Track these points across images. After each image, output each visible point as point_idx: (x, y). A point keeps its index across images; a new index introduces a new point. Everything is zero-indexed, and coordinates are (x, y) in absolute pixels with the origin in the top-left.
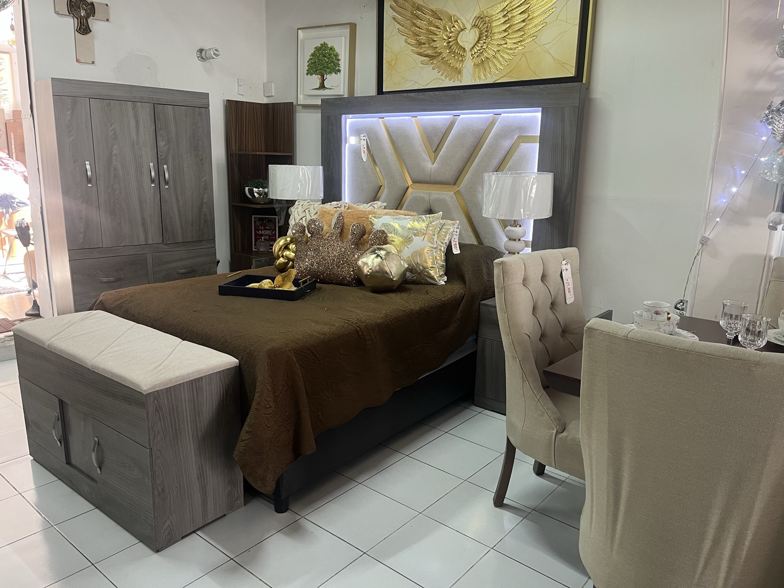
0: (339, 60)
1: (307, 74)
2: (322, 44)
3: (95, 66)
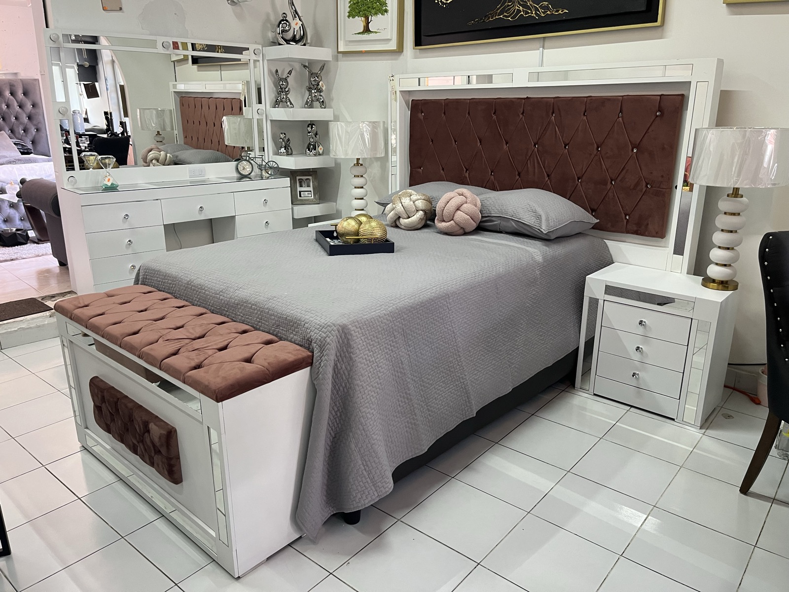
1: (349, 17)
3: (123, 12)
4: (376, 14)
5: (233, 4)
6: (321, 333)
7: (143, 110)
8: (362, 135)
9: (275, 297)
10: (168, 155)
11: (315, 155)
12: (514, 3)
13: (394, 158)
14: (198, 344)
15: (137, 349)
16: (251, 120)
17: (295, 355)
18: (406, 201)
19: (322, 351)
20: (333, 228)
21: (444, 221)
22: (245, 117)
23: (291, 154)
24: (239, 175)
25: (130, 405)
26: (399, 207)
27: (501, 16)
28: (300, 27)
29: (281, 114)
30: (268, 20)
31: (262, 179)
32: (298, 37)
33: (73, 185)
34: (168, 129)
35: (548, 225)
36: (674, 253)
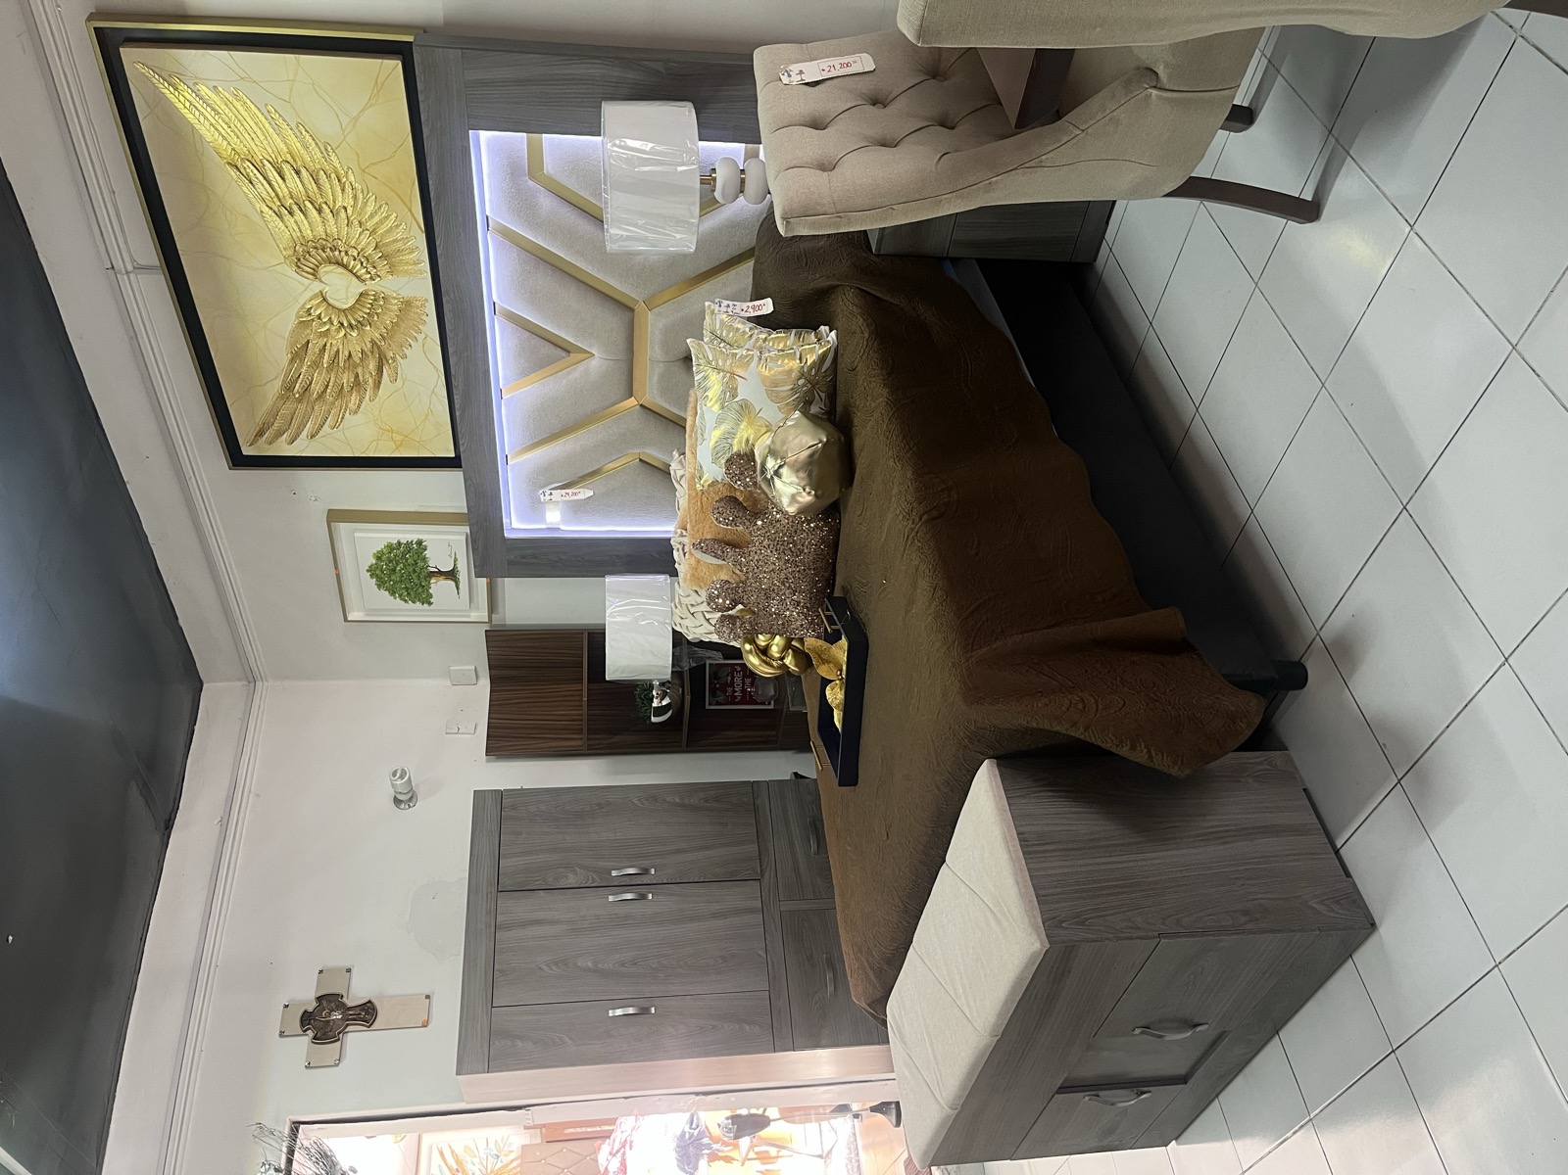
0: (399, 543)
1: (430, 604)
2: (371, 576)
3: (434, 993)
5: (414, 800)
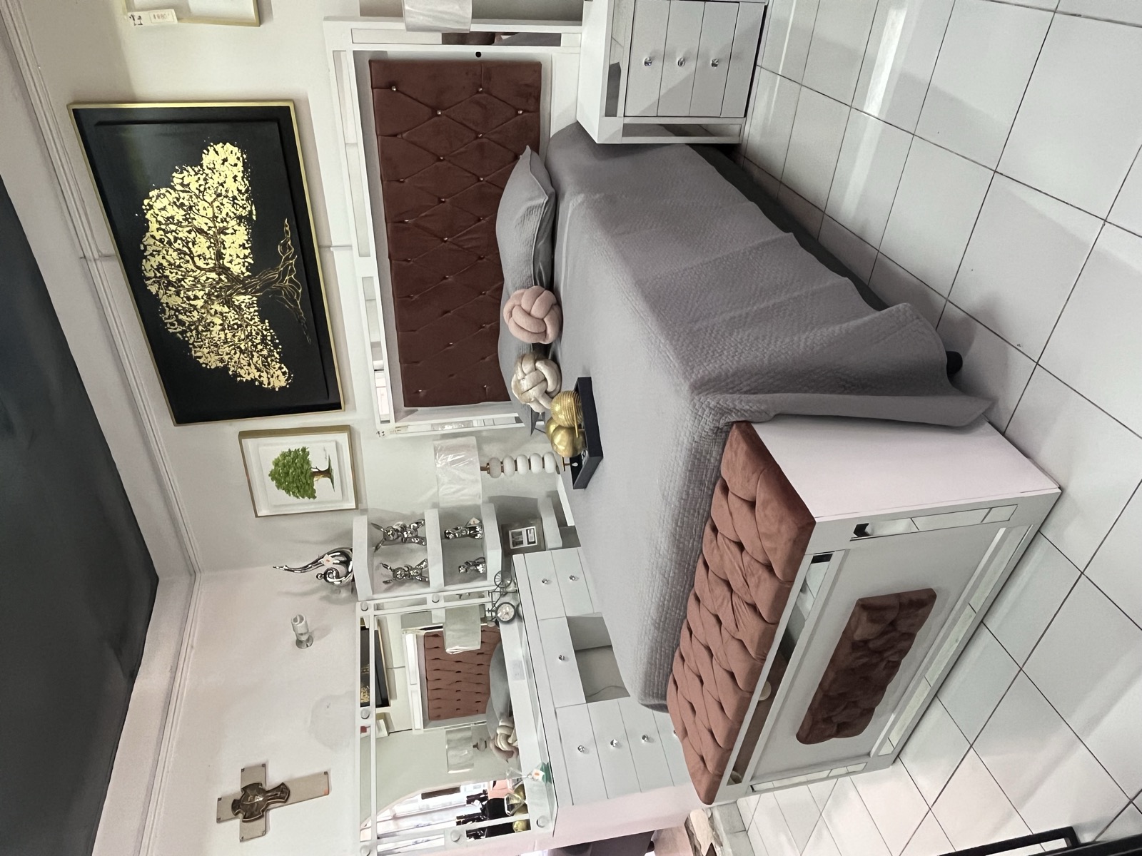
0: (290, 452)
1: (314, 496)
2: (272, 480)
3: (330, 770)
4: (308, 463)
5: (310, 638)
6: (704, 416)
7: (449, 767)
8: (453, 463)
9: (663, 495)
10: (500, 724)
11: (482, 527)
12: (282, 288)
13: (475, 424)
14: (737, 582)
15: (754, 665)
16: (449, 612)
17: (739, 444)
18: (525, 384)
19: (729, 411)
20: (568, 468)
21: (546, 331)
22: (444, 621)
23: (484, 558)
24: (516, 620)
25: (832, 675)
26: (534, 393)
27: (298, 302)
28: (332, 557)
29: (436, 572)
30: (326, 598)
31: (517, 592)
32: (343, 559)
33: (548, 821)
34: (469, 734)
35: (539, 197)
36: (559, 45)
